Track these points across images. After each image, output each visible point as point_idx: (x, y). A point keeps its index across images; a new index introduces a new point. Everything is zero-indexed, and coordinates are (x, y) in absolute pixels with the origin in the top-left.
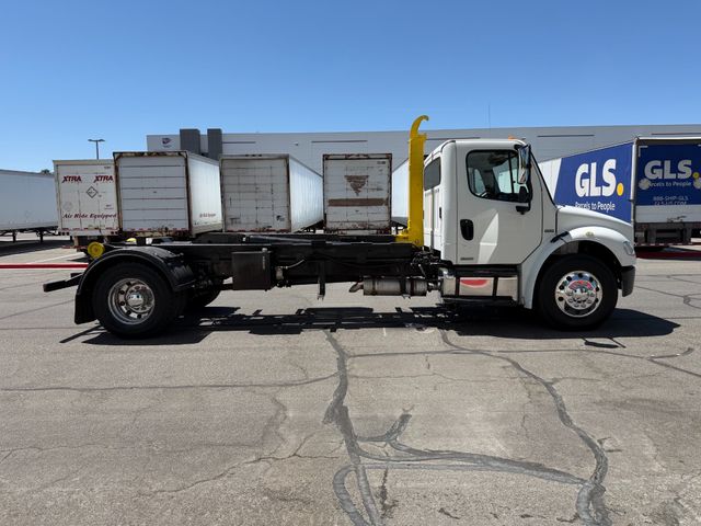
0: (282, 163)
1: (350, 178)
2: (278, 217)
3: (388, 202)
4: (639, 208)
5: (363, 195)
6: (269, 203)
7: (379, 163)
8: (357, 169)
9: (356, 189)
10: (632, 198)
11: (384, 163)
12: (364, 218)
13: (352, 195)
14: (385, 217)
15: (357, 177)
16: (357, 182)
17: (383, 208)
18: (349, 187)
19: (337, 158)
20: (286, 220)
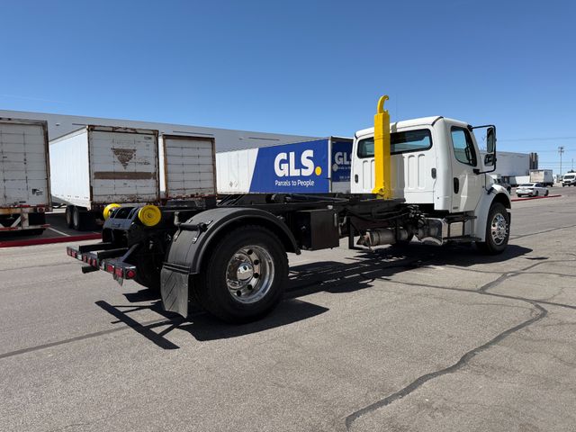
0: (39, 130)
1: (117, 151)
2: (34, 191)
3: (156, 176)
4: (333, 183)
5: (131, 168)
6: (23, 175)
7: (146, 138)
8: (124, 142)
9: (124, 162)
10: (329, 176)
11: (150, 138)
12: (132, 191)
13: (119, 168)
14: (153, 190)
15: (124, 151)
16: (124, 155)
17: (152, 182)
18: (116, 160)
19: (103, 130)
20: (45, 193)
